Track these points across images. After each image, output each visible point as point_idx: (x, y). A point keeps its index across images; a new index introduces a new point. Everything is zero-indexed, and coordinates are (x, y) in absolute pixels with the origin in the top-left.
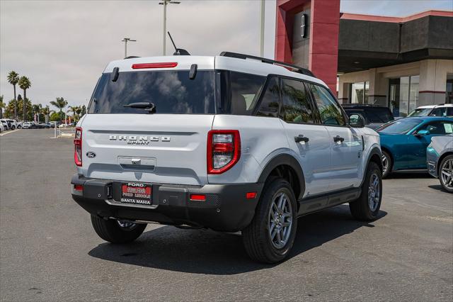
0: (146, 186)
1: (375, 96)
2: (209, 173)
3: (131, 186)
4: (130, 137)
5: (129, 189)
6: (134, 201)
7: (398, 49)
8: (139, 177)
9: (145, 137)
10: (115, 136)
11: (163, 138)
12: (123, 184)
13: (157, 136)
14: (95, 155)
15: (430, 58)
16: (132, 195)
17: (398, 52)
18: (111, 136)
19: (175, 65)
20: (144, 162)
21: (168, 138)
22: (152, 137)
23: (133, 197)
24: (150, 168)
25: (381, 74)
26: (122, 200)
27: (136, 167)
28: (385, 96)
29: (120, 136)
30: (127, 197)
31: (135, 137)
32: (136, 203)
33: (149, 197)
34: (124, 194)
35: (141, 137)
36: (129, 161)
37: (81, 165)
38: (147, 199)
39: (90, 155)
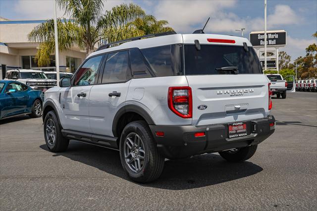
2: (269, 109)
3: (235, 126)
4: (232, 90)
5: (234, 128)
6: (237, 136)
8: (236, 118)
9: (241, 90)
10: (221, 91)
11: (250, 90)
12: (231, 124)
13: (247, 89)
14: (206, 108)
16: (235, 132)
18: (218, 91)
20: (242, 107)
21: (253, 89)
22: (245, 90)
23: (236, 133)
24: (243, 111)
26: (230, 136)
27: (238, 111)
29: (225, 91)
30: (233, 134)
31: (235, 90)
32: (239, 137)
33: (245, 130)
34: (230, 132)
36: (233, 109)
37: (191, 117)
38: (244, 132)
39: (201, 107)
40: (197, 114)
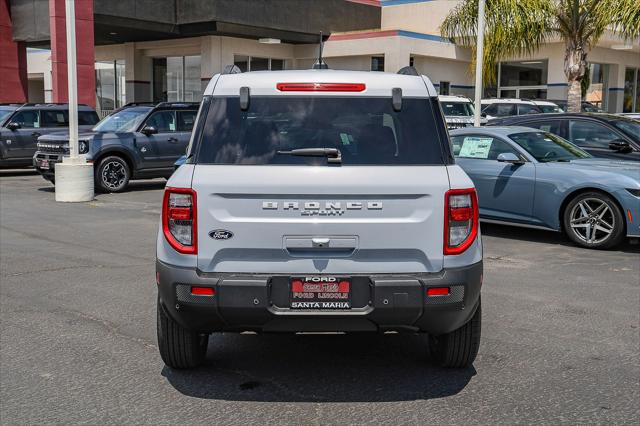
0: (340, 280)
1: (135, 82)
2: (445, 253)
3: (311, 282)
4: (307, 203)
5: (307, 287)
6: (317, 305)
7: (173, 19)
8: (321, 265)
9: (338, 204)
10: (275, 203)
11: (370, 204)
12: (300, 279)
13: (358, 202)
15: (217, 35)
16: (312, 296)
17: (173, 22)
18: (265, 203)
19: (361, 87)
20: (336, 243)
21: (380, 203)
22: (349, 204)
23: (315, 299)
25: (142, 51)
26: (294, 305)
27: (321, 252)
28: (149, 83)
29: (286, 203)
30: (304, 300)
31: (317, 203)
32: (321, 308)
33: (345, 296)
34: (296, 294)
35: (328, 204)
36: (306, 243)
37: (195, 252)
38: (344, 301)
39: (218, 235)
40: (208, 248)
